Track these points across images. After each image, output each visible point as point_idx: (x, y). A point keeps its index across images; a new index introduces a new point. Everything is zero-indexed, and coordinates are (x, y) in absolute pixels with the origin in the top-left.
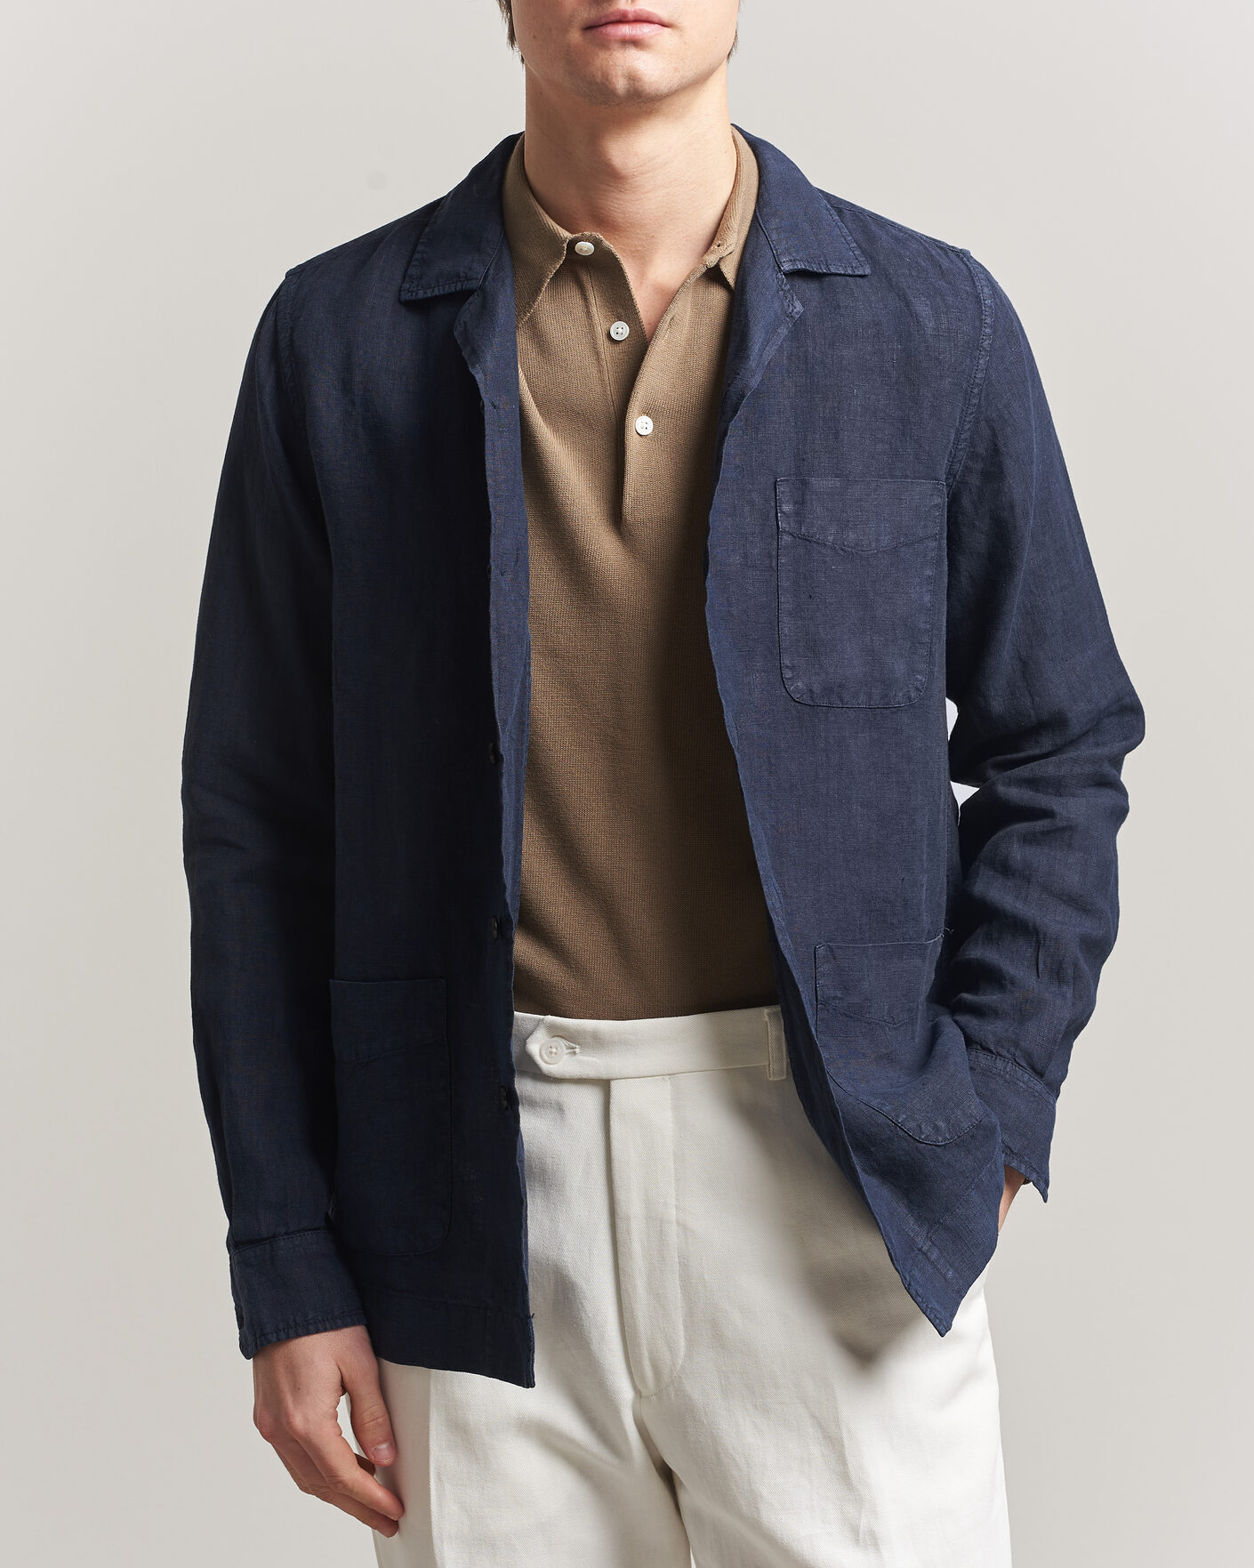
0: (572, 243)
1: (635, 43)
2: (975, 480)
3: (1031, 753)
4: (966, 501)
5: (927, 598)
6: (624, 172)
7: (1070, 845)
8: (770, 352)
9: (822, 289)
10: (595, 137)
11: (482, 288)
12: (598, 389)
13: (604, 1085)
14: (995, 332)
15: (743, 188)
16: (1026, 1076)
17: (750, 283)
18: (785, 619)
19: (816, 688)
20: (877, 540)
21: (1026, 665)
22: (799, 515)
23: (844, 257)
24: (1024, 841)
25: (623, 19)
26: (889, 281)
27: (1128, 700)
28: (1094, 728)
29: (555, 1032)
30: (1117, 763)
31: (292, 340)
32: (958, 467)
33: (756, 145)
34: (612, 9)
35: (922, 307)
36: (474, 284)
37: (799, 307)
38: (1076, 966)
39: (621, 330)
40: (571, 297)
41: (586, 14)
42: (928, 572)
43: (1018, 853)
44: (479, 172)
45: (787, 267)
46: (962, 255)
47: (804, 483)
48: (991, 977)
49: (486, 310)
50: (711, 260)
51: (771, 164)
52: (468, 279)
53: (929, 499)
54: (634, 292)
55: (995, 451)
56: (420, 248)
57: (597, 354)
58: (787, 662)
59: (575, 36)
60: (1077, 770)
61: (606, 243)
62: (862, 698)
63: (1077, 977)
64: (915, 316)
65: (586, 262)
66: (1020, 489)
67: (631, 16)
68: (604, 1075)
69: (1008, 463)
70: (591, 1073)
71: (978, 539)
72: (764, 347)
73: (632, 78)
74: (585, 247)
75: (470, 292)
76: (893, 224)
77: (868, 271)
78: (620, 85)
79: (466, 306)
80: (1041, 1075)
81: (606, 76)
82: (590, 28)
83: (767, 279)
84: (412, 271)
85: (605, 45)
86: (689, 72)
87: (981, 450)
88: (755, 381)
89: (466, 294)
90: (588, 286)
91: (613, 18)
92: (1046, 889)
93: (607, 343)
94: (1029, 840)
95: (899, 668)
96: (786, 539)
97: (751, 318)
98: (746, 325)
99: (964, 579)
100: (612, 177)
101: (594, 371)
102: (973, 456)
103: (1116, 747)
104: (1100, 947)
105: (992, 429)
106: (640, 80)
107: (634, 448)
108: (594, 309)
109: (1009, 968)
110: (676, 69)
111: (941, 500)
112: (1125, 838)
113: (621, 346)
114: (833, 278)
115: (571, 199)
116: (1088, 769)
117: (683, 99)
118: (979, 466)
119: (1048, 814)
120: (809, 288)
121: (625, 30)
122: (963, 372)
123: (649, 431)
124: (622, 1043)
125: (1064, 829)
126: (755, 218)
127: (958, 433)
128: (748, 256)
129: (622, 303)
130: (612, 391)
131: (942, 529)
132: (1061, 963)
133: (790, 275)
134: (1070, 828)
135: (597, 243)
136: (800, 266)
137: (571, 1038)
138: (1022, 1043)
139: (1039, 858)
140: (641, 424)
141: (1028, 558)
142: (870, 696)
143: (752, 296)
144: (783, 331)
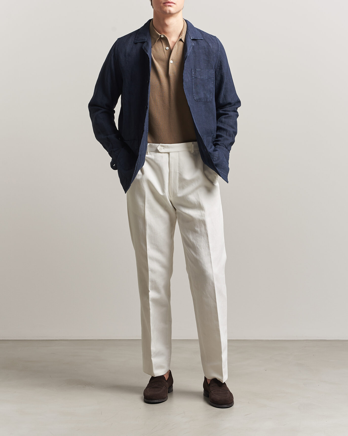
0: (161, 36)
1: (170, 6)
2: (218, 70)
3: (225, 107)
4: (217, 73)
5: (212, 86)
6: (168, 25)
7: (231, 119)
8: (190, 51)
9: (196, 42)
10: (164, 19)
11: (147, 42)
12: (165, 57)
13: (169, 153)
14: (221, 48)
15: (185, 27)
16: (225, 148)
17: (187, 41)
18: (193, 89)
19: (198, 99)
20: (205, 78)
21: (225, 96)
22: (195, 74)
23: (199, 37)
24: (224, 118)
25: (169, 3)
26: (206, 41)
27: (239, 100)
28: (234, 105)
29: (162, 146)
30: (237, 109)
31: (117, 49)
32: (216, 68)
33: (186, 21)
34: (168, 1)
35: (210, 44)
36: (145, 41)
37: (193, 44)
38: (232, 135)
39: (167, 48)
40: (160, 43)
41: (163, 1)
42: (212, 82)
43: (223, 120)
44: (146, 24)
45: (192, 38)
46: (215, 37)
47: (196, 70)
48: (221, 136)
49: (148, 44)
50: (180, 38)
51: (188, 24)
52: (144, 40)
53: (212, 72)
54: (169, 43)
55: (221, 65)
56: (137, 35)
57: (164, 52)
58: (194, 95)
59: (162, 5)
60: (232, 109)
61: (165, 36)
62: (203, 100)
63: (232, 136)
64: (210, 46)
65: (162, 38)
66: (224, 71)
67: (170, 2)
68: (169, 152)
69: (223, 67)
70: (167, 152)
71: (219, 78)
72: (189, 50)
73: (170, 11)
74: (162, 36)
75: (145, 42)
76: (205, 32)
77: (203, 39)
78: (168, 12)
79: (144, 44)
80: (227, 148)
81: (166, 11)
82: (164, 3)
83: (189, 40)
84: (136, 38)
85: (166, 6)
86: (177, 11)
87: (219, 65)
88: (188, 55)
89: (144, 42)
90: (163, 42)
91: (168, 2)
92: (227, 124)
93: (166, 50)
94: (225, 118)
95: (208, 96)
96: (193, 77)
97: (187, 46)
98: (187, 47)
99: (217, 84)
100: (166, 25)
101: (164, 54)
102: (218, 66)
103: (237, 106)
104: (235, 133)
105: (221, 62)
106: (171, 11)
107: (170, 65)
108: (163, 45)
109: (223, 135)
110: (176, 10)
111: (214, 72)
112: (238, 119)
113: (167, 51)
114: (198, 40)
115: (160, 29)
116: (233, 109)
117: (176, 15)
118: (219, 68)
119: (228, 114)
120: (195, 42)
121: (169, 4)
122: (217, 54)
123: (172, 63)
124: (171, 147)
125: (230, 116)
126: (187, 31)
127: (216, 63)
128: (186, 37)
129: (167, 44)
130: (167, 57)
131: (214, 77)
132: (230, 135)
133: (192, 39)
134: (231, 116)
135: (164, 36)
136: (193, 38)
137: (163, 146)
138: (224, 144)
139: (227, 120)
140: (171, 62)
141: (225, 80)
142: (204, 100)
143: (187, 43)
144: (192, 48)
